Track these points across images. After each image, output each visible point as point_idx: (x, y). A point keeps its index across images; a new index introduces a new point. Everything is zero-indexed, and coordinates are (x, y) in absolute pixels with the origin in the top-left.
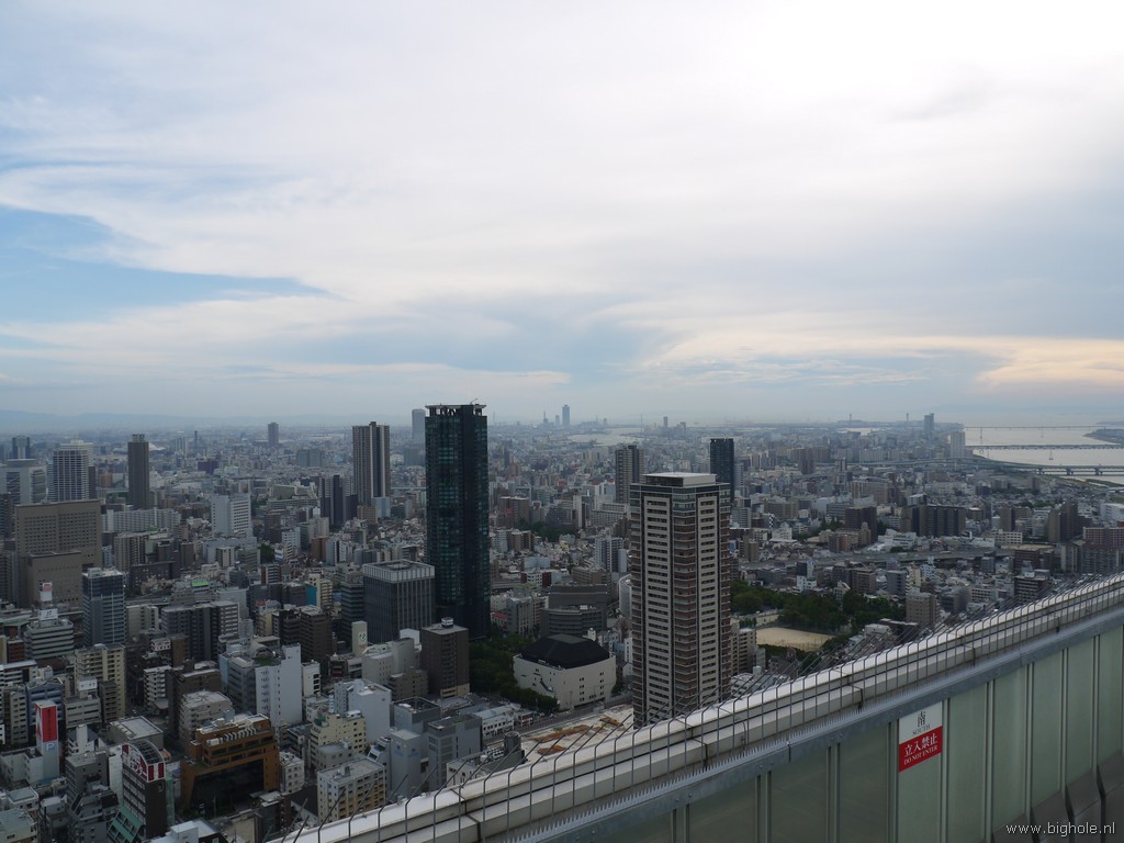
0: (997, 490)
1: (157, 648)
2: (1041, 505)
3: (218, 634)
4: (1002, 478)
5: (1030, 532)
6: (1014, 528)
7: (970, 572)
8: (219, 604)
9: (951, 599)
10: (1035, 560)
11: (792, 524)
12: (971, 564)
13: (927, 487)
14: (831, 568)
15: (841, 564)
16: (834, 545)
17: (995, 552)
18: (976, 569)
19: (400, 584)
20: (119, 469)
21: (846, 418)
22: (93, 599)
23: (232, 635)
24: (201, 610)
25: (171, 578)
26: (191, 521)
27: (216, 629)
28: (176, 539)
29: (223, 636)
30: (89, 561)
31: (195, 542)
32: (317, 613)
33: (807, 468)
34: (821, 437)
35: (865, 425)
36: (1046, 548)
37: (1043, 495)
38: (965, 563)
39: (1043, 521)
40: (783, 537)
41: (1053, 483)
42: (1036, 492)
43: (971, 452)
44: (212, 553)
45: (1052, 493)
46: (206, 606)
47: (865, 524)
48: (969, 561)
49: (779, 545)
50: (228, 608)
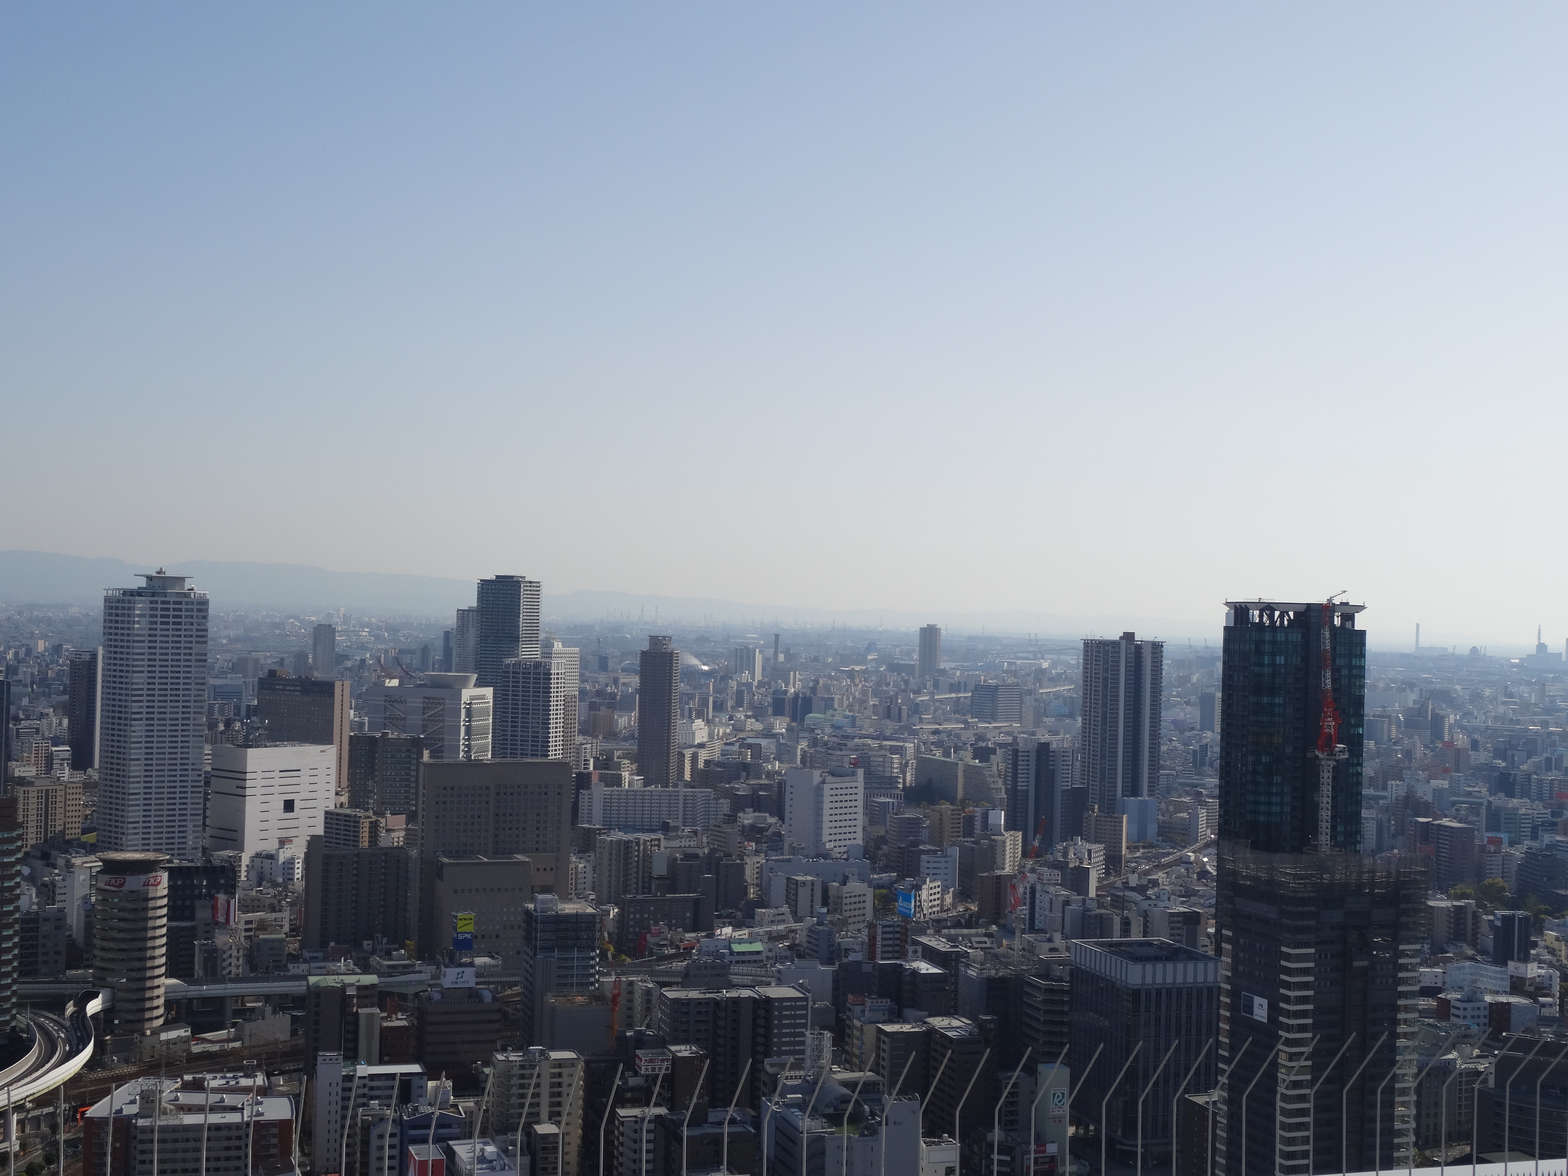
1: (646, 1068)
3: (767, 1054)
8: (775, 992)
19: (1148, 993)
22: (540, 956)
23: (794, 1058)
24: (736, 1001)
26: (748, 818)
27: (763, 1044)
28: (713, 851)
29: (775, 1059)
30: (545, 879)
44: (778, 889)
46: (745, 993)
50: (789, 1004)
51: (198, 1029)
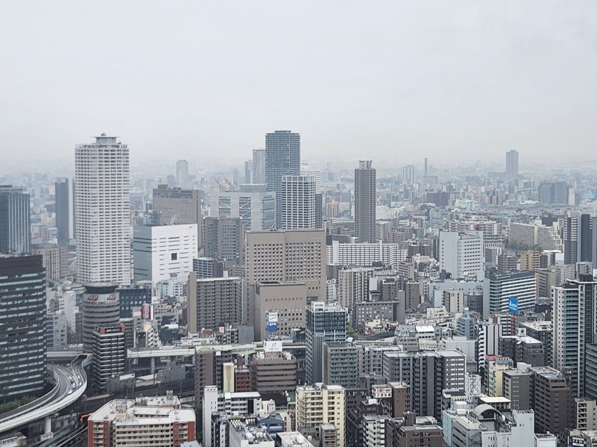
1: (378, 394)
3: (442, 388)
8: (445, 354)
20: (346, 198)
22: (317, 335)
23: (457, 390)
24: (425, 359)
25: (395, 320)
27: (440, 382)
29: (447, 390)
30: (313, 293)
31: (421, 283)
32: (555, 377)
44: (438, 297)
46: (430, 354)
50: (454, 360)
51: (138, 374)
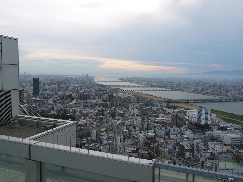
0: (99, 90)
2: (107, 93)
4: (100, 88)
5: (104, 99)
6: (100, 98)
7: (90, 108)
9: (85, 114)
10: (103, 105)
11: (53, 98)
12: (91, 106)
13: (85, 90)
14: (60, 108)
15: (62, 107)
16: (62, 103)
17: (96, 104)
18: (92, 107)
21: (70, 74)
33: (59, 85)
34: (63, 78)
35: (74, 76)
36: (106, 102)
37: (108, 91)
38: (89, 106)
39: (106, 97)
40: (50, 101)
41: (110, 89)
42: (106, 91)
43: (95, 82)
45: (109, 91)
47: (69, 98)
48: (90, 106)
49: (49, 103)
